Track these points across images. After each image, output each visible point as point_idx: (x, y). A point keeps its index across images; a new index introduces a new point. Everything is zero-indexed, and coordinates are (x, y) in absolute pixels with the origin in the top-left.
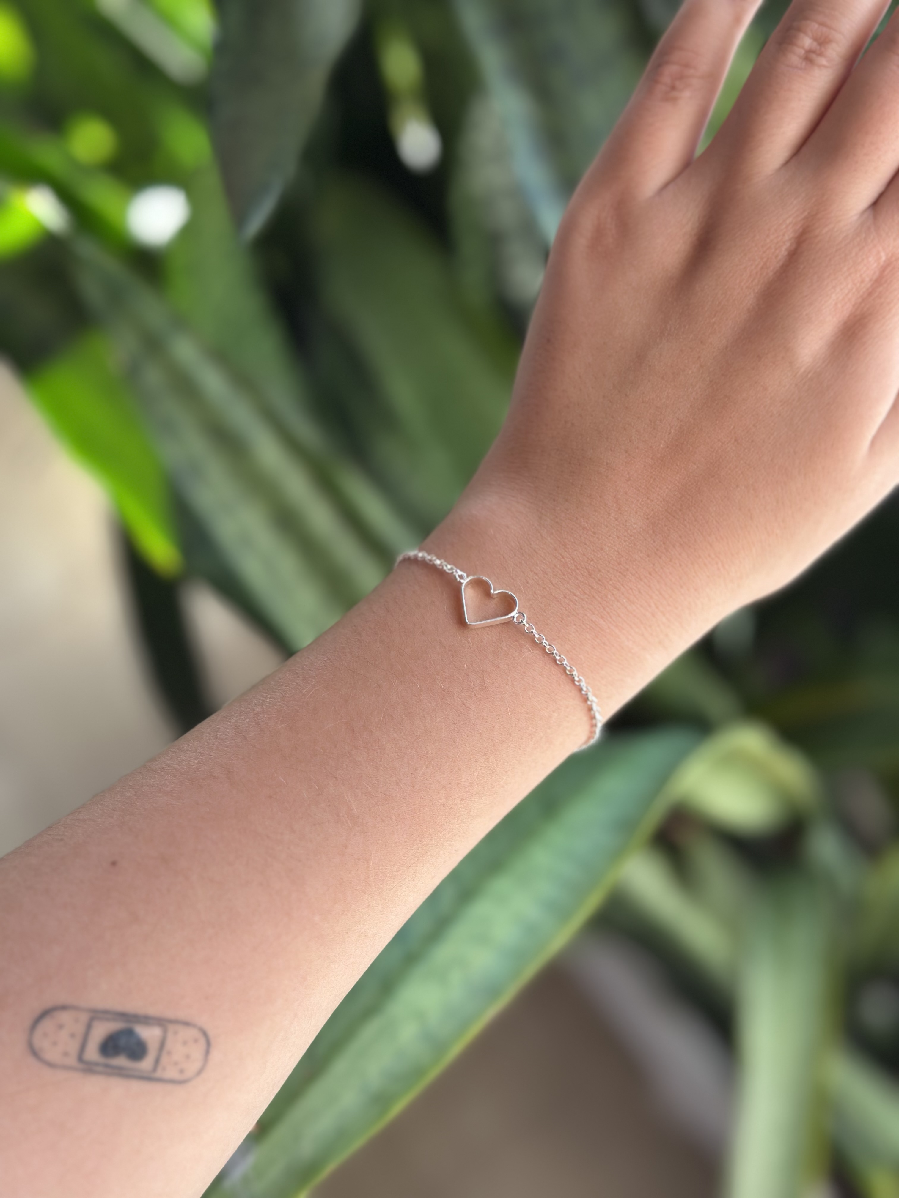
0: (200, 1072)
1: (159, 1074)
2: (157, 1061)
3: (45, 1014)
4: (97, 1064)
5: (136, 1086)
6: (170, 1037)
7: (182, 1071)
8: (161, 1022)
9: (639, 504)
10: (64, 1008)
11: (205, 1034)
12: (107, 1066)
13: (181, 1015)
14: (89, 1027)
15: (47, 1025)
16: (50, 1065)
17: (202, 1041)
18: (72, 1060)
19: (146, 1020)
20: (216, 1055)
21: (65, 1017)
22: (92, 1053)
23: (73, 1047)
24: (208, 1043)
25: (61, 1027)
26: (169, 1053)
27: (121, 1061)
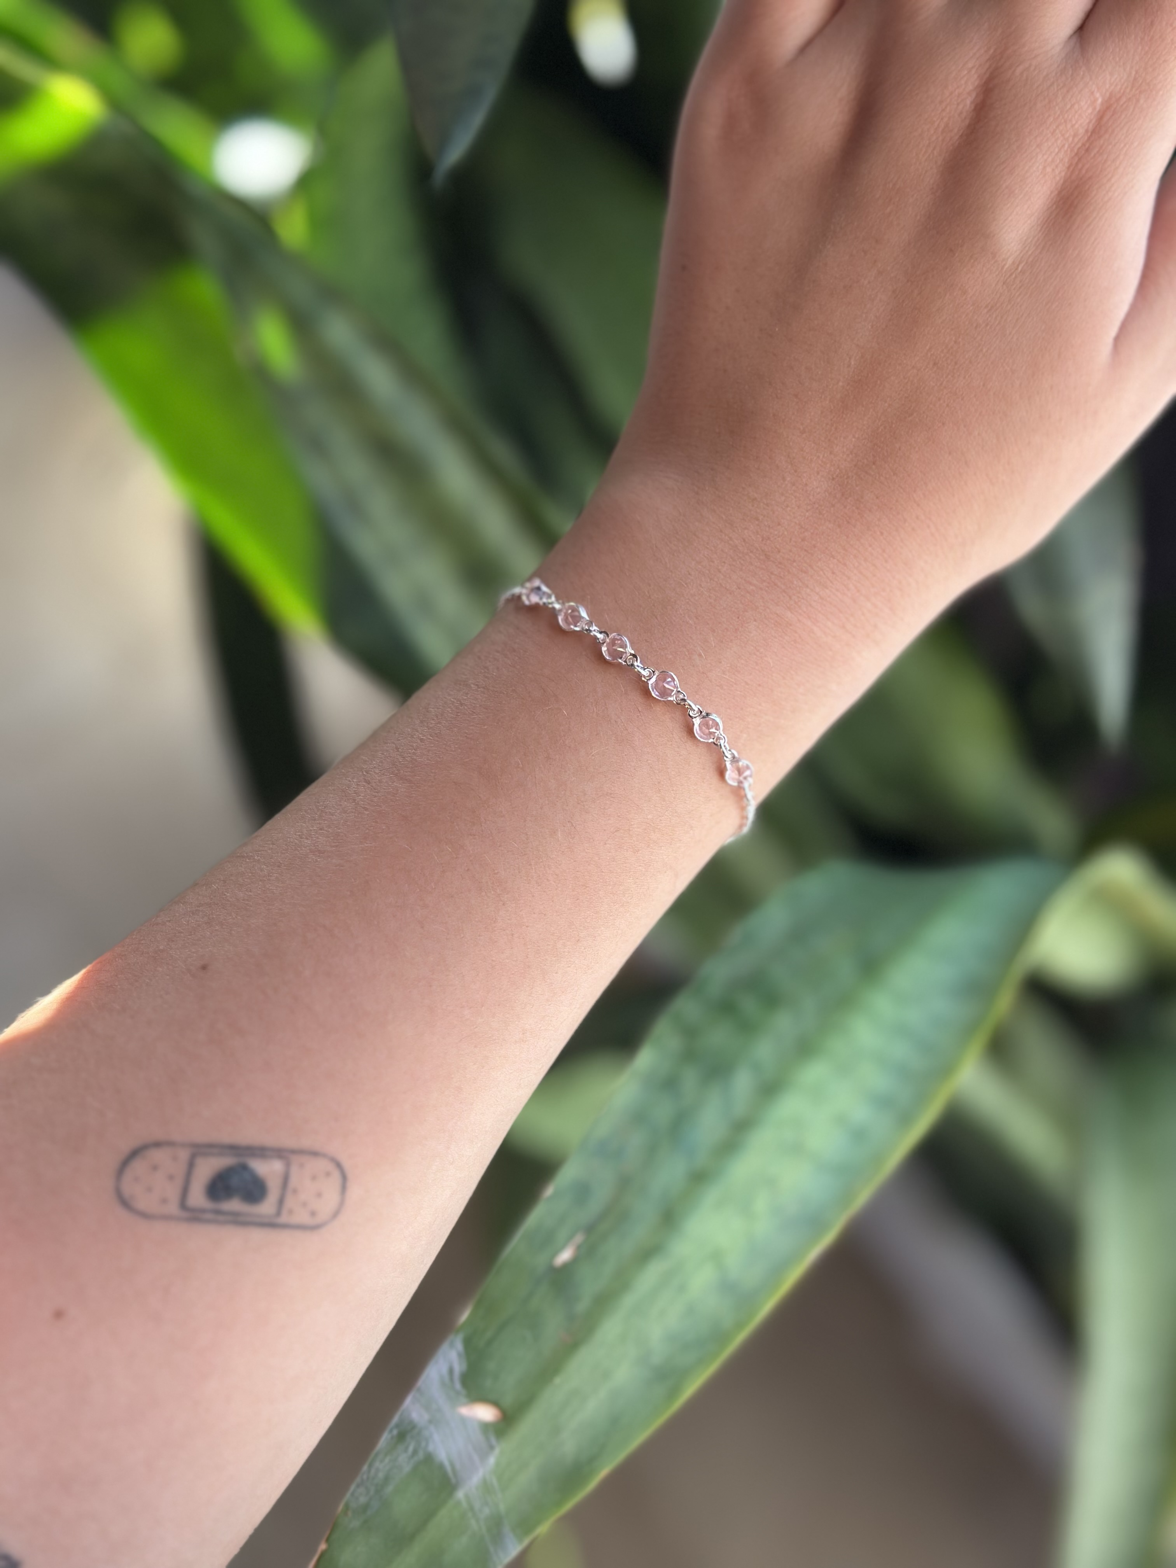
0: (336, 1214)
1: (284, 1219)
2: (281, 1202)
3: (135, 1153)
4: (203, 1211)
5: (257, 1235)
6: (294, 1170)
7: (313, 1214)
8: (280, 1153)
9: (820, 462)
10: (157, 1145)
11: (339, 1165)
12: (218, 1212)
13: (306, 1142)
14: (191, 1165)
15: (138, 1167)
16: (145, 1216)
17: (336, 1174)
18: (173, 1208)
19: (262, 1152)
20: (355, 1192)
21: (157, 1155)
22: (198, 1197)
23: (173, 1192)
24: (344, 1178)
25: (155, 1168)
26: (295, 1191)
27: (234, 1205)
